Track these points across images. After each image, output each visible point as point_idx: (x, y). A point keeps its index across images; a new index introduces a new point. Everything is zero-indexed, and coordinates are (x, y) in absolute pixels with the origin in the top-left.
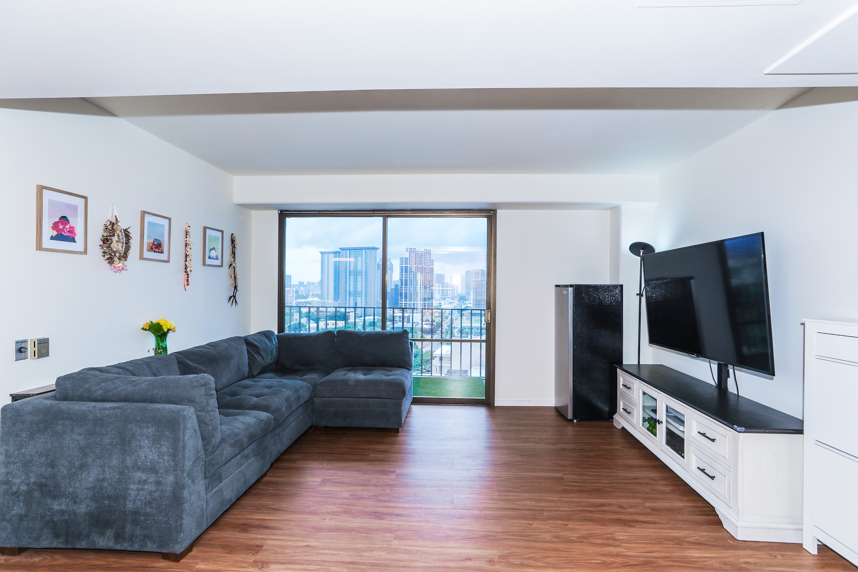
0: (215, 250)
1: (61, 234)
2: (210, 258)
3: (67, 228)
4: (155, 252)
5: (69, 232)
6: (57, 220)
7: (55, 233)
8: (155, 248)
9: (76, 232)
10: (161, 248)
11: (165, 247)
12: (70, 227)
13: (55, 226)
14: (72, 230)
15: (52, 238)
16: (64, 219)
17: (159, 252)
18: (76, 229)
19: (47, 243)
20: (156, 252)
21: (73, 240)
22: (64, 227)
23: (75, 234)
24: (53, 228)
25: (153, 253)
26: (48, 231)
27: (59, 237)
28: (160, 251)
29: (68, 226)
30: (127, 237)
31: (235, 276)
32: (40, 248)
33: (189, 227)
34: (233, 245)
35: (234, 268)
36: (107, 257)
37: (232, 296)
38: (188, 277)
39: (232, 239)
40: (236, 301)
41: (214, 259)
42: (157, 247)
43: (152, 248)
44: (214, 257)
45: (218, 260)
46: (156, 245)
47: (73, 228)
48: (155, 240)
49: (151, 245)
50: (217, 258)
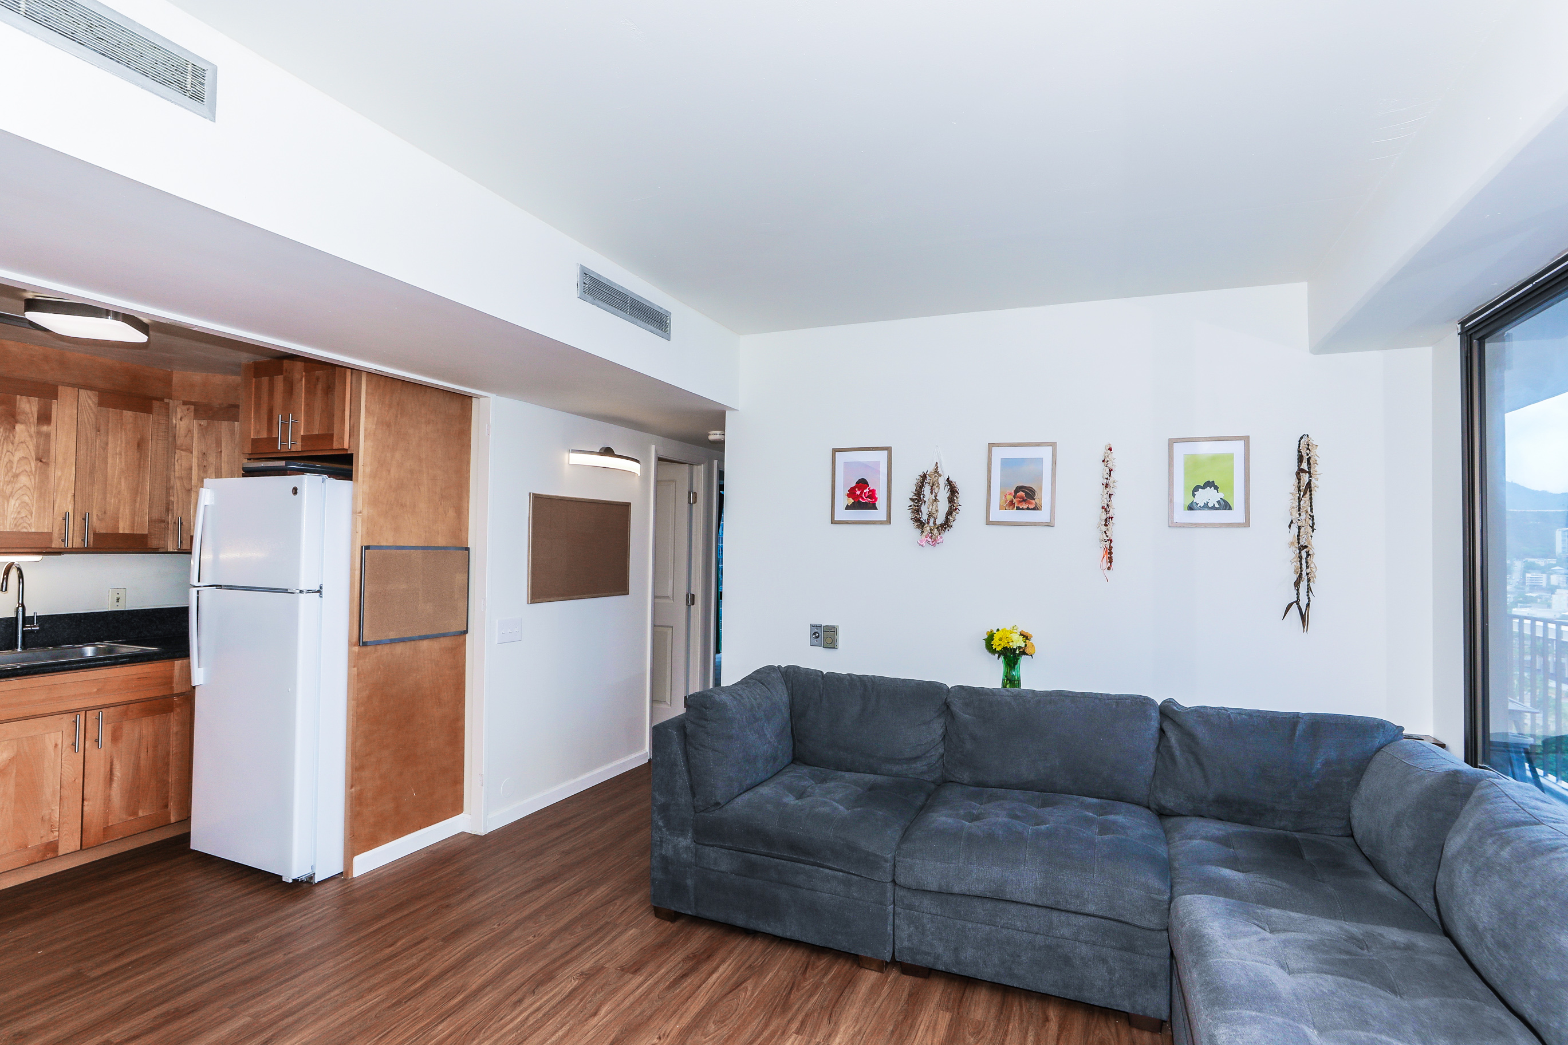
0: (1216, 488)
1: (859, 501)
2: (1192, 507)
3: (865, 493)
4: (1018, 508)
5: (868, 497)
6: (854, 485)
7: (851, 501)
8: (1020, 502)
9: (877, 496)
10: (1033, 501)
11: (1044, 497)
12: (870, 491)
13: (851, 493)
14: (872, 494)
15: (848, 508)
16: (862, 483)
17: (1028, 509)
18: (877, 492)
19: (842, 514)
20: (1022, 509)
21: (873, 507)
22: (861, 493)
23: (876, 499)
24: (849, 496)
25: (1015, 511)
26: (843, 500)
27: (857, 505)
28: (1032, 506)
29: (866, 490)
30: (953, 491)
31: (1303, 550)
32: (833, 522)
33: (1110, 449)
34: (1304, 466)
35: (1299, 528)
36: (916, 524)
37: (1292, 603)
38: (1110, 553)
39: (1299, 451)
40: (1304, 618)
41: (1214, 508)
42: (1024, 501)
43: (1012, 503)
44: (1210, 505)
45: (1230, 509)
46: (1021, 497)
47: (873, 491)
48: (1019, 489)
49: (1009, 498)
50: (1225, 505)
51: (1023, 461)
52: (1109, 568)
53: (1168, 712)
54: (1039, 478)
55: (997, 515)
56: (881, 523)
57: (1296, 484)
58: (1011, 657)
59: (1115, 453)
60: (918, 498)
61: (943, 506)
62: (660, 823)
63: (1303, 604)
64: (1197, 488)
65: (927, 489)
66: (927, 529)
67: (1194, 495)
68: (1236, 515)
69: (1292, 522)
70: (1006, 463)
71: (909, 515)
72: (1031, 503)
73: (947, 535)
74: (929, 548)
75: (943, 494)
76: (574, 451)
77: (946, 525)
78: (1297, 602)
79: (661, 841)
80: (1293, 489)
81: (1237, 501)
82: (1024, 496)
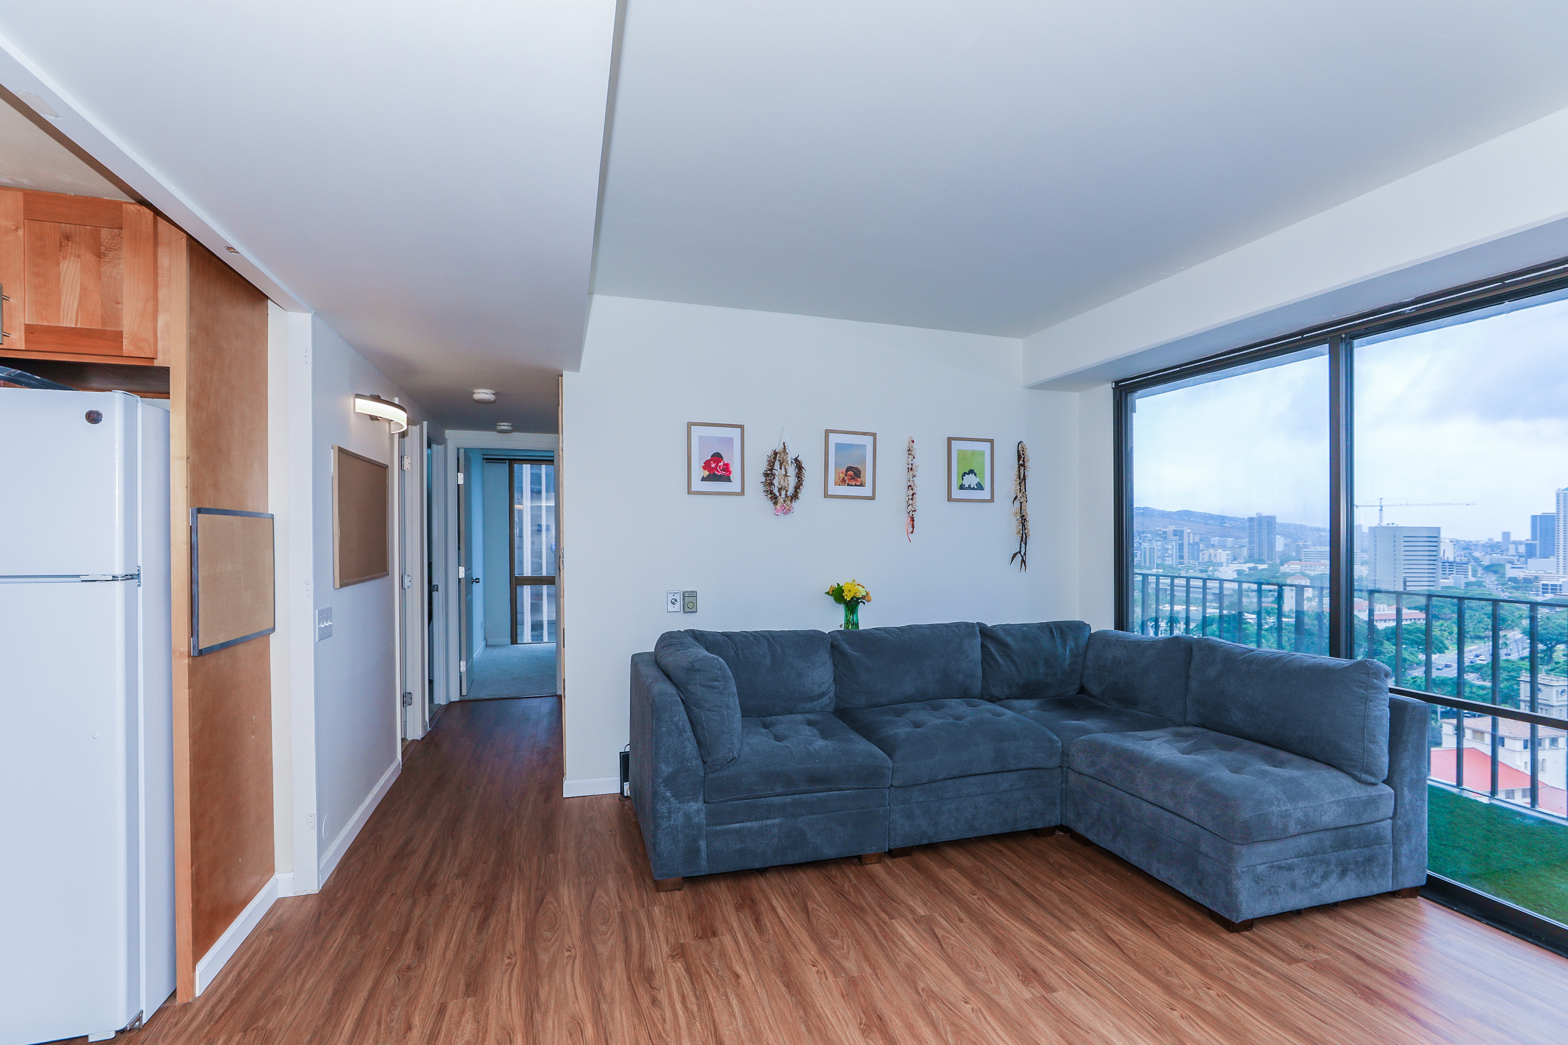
0: (975, 475)
1: (714, 473)
2: (962, 487)
3: (720, 466)
4: (848, 485)
5: (723, 470)
6: (709, 458)
7: (707, 473)
8: (850, 479)
9: (731, 469)
10: (859, 479)
11: (867, 476)
12: (725, 464)
13: (707, 466)
14: (727, 468)
15: (703, 479)
16: (717, 457)
17: (856, 485)
18: (731, 466)
19: (698, 485)
20: (852, 485)
21: (728, 480)
22: (716, 466)
23: (730, 472)
24: (704, 468)
25: (846, 487)
26: (699, 472)
27: (712, 477)
28: (858, 484)
29: (722, 464)
30: (799, 467)
31: (1023, 520)
32: (689, 492)
33: (913, 442)
34: (1021, 462)
35: (1021, 503)
36: (770, 496)
37: (1017, 553)
38: (913, 521)
39: (1018, 451)
40: (1023, 561)
41: (974, 489)
42: (852, 478)
43: (844, 480)
44: (972, 487)
45: (983, 489)
46: (851, 476)
47: (727, 465)
48: (849, 469)
49: (842, 476)
50: (980, 487)
51: (851, 446)
52: (912, 532)
54: (864, 463)
55: (834, 489)
56: (736, 494)
57: (1017, 474)
58: (852, 605)
59: (915, 445)
60: (769, 474)
61: (792, 482)
62: (668, 794)
63: (1022, 553)
64: (964, 474)
65: (777, 466)
66: (781, 500)
67: (963, 479)
69: (1016, 497)
70: (838, 446)
71: (761, 488)
72: (858, 481)
73: (795, 504)
74: (782, 516)
75: (792, 470)
76: (358, 396)
77: (795, 496)
78: (1020, 552)
79: (669, 812)
80: (1015, 477)
81: (987, 485)
82: (853, 475)
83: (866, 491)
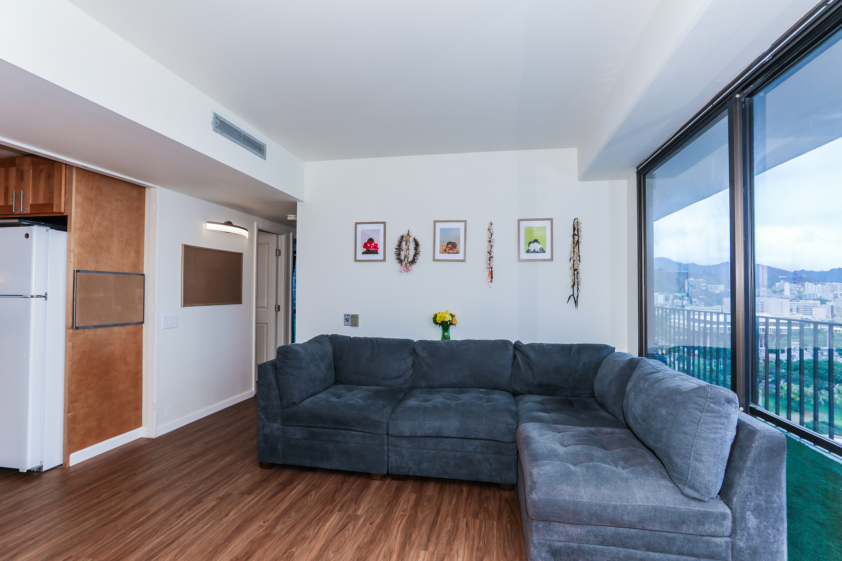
0: (539, 243)
1: (369, 249)
2: (528, 251)
3: (372, 246)
4: (448, 253)
5: (374, 248)
6: (366, 241)
7: (365, 250)
8: (449, 250)
9: (378, 247)
10: (456, 249)
11: (461, 247)
12: (375, 244)
13: (365, 246)
14: (376, 246)
15: (363, 253)
16: (371, 241)
17: (453, 253)
18: (378, 245)
19: (360, 256)
20: (451, 253)
21: (376, 253)
22: (370, 246)
23: (378, 249)
24: (364, 247)
25: (447, 254)
26: (361, 249)
27: (368, 252)
28: (455, 252)
29: (373, 244)
30: (417, 244)
31: (575, 270)
32: (356, 260)
33: (491, 224)
34: (576, 232)
35: (574, 261)
36: (398, 261)
37: (571, 296)
38: (492, 274)
39: (574, 226)
40: (576, 302)
41: (537, 252)
42: (451, 249)
43: (445, 250)
44: (536, 251)
45: (545, 252)
46: (450, 247)
47: (376, 245)
48: (449, 243)
49: (444, 248)
50: (543, 251)
51: (450, 230)
52: (491, 282)
53: (517, 346)
54: (459, 238)
55: (439, 256)
56: (381, 261)
57: (573, 241)
58: (445, 326)
59: (494, 226)
60: (399, 248)
61: (412, 252)
62: (263, 417)
63: (575, 296)
64: (530, 243)
65: (404, 244)
66: (404, 263)
67: (529, 246)
68: (547, 255)
69: (571, 258)
70: (442, 230)
71: (395, 256)
72: (454, 250)
73: (414, 267)
74: (405, 274)
75: (412, 246)
76: (208, 222)
77: (413, 262)
78: (573, 295)
79: (263, 427)
80: (571, 243)
81: (548, 249)
82: (451, 247)
83: (460, 256)
